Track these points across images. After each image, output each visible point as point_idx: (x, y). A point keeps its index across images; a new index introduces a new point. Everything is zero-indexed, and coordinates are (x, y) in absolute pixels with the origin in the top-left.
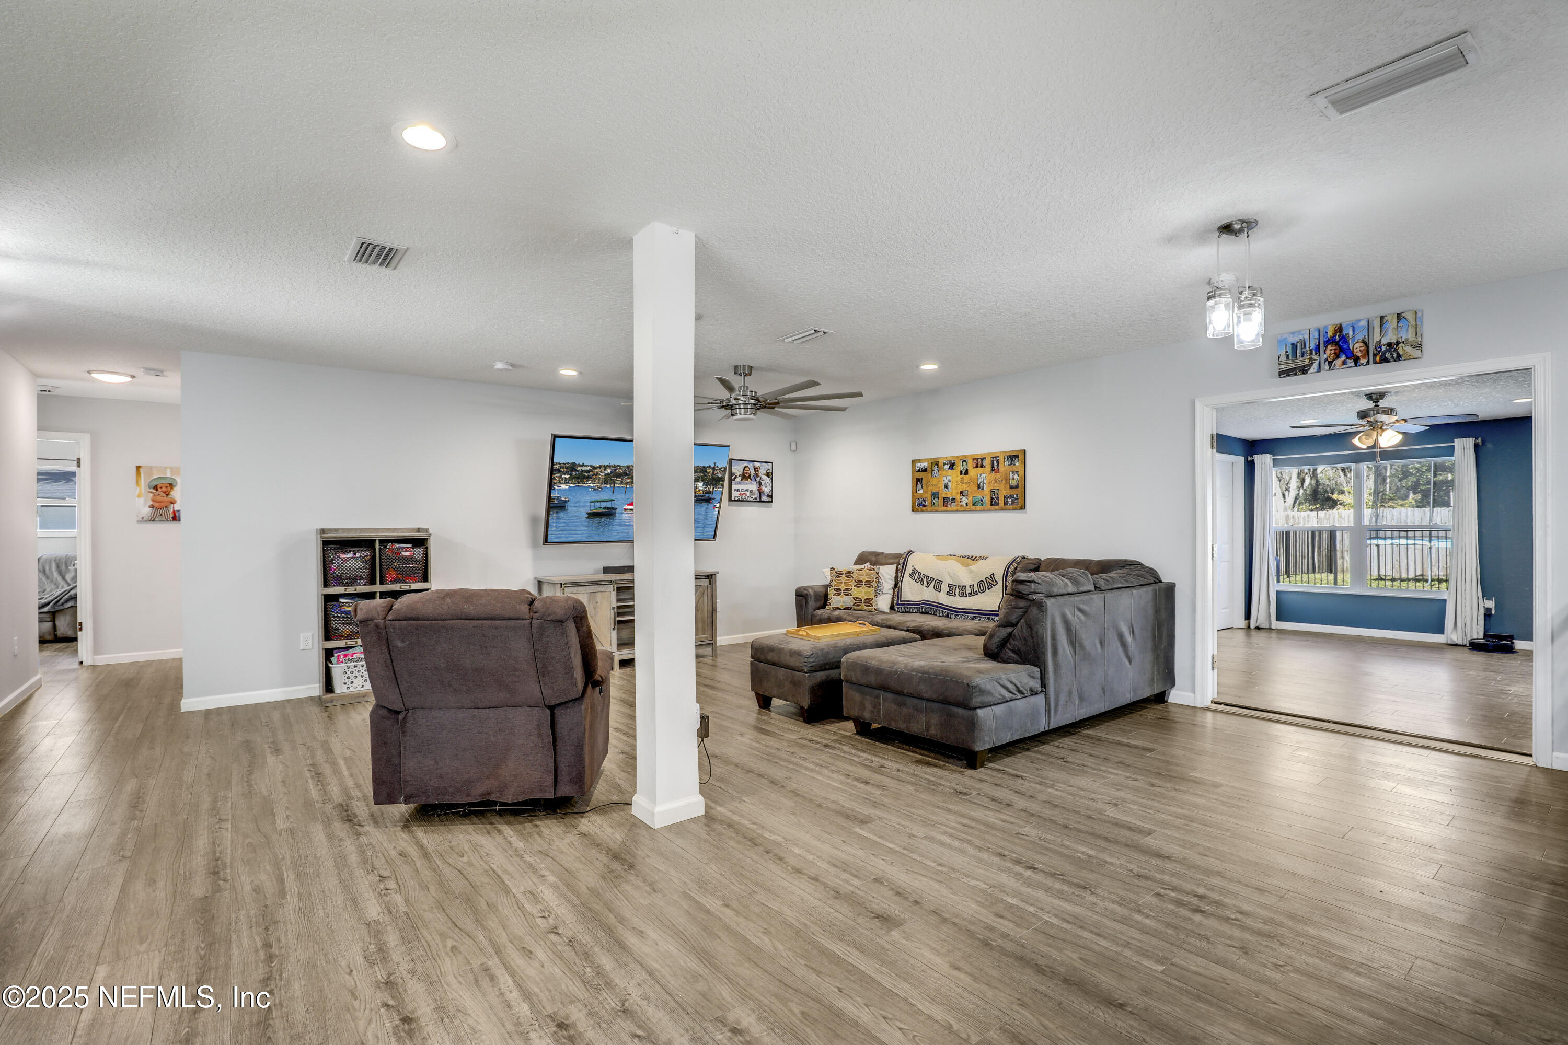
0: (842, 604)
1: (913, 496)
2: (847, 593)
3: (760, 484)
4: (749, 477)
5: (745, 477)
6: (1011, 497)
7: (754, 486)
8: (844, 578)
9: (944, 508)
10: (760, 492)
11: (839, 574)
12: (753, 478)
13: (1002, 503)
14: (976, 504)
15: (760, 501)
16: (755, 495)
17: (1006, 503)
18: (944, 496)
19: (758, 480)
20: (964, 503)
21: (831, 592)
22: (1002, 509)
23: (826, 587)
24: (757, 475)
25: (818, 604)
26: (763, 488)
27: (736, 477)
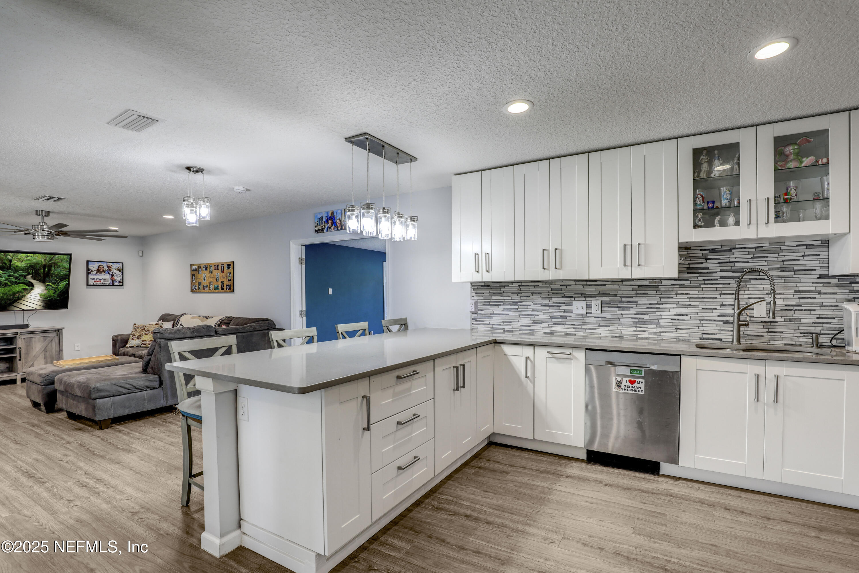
0: (135, 344)
1: (191, 284)
2: (139, 338)
3: (113, 275)
4: (104, 271)
5: (99, 271)
6: (229, 286)
7: (108, 277)
8: (139, 330)
9: (204, 291)
10: (113, 281)
11: (137, 327)
12: (107, 272)
13: (225, 288)
14: (216, 288)
15: (113, 285)
16: (109, 282)
17: (227, 289)
18: (203, 284)
19: (111, 273)
20: (211, 288)
21: (131, 337)
22: (225, 292)
23: (130, 334)
24: (110, 270)
25: (122, 345)
26: (115, 278)
27: (92, 271)
